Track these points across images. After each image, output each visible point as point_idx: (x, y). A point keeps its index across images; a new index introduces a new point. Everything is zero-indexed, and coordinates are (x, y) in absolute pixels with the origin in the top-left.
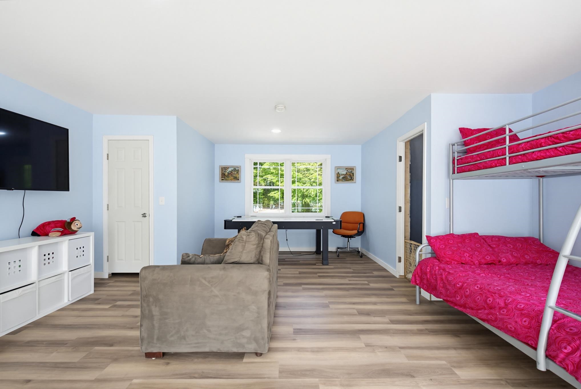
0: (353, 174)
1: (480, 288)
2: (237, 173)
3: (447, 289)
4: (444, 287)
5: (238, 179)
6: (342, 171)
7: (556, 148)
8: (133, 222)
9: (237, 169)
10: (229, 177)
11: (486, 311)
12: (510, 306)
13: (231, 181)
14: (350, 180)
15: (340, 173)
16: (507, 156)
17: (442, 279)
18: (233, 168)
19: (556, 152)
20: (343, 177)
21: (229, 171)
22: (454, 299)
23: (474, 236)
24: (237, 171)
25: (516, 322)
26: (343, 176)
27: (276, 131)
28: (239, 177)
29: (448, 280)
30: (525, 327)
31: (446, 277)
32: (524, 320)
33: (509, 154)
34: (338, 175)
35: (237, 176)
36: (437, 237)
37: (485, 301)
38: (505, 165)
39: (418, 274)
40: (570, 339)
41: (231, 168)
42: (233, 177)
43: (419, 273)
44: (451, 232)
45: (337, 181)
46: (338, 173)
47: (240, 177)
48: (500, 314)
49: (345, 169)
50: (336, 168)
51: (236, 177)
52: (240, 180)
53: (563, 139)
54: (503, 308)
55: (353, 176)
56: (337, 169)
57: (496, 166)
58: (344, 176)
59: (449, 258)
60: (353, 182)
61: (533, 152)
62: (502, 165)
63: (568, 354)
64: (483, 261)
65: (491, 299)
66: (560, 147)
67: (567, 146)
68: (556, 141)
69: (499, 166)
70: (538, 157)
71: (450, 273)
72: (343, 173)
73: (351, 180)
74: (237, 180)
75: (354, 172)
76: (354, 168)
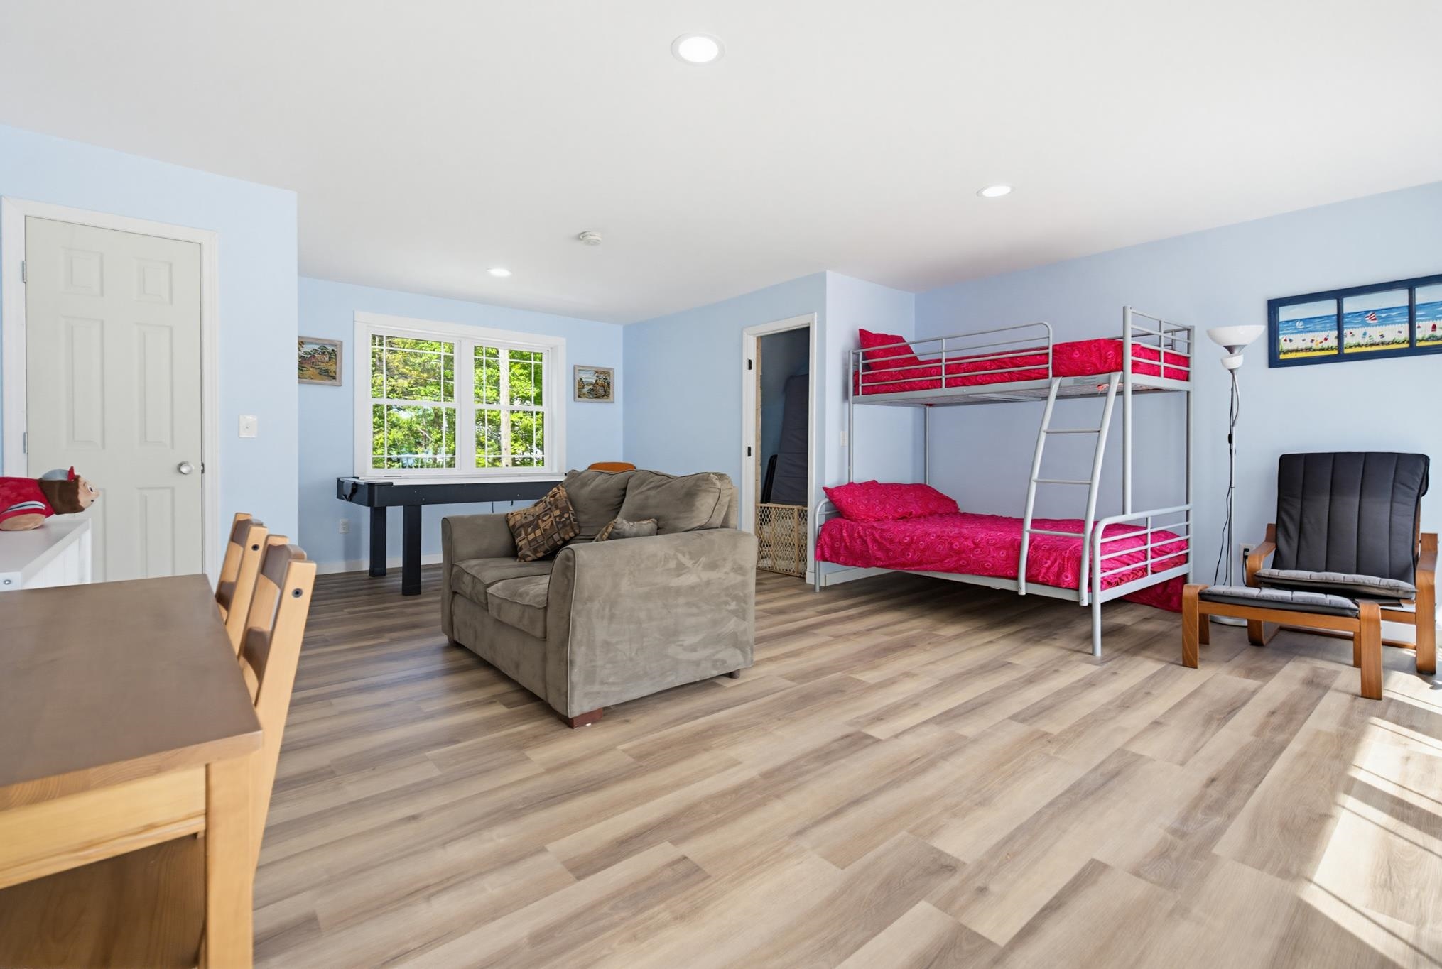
0: (609, 384)
1: (937, 537)
2: (330, 358)
3: (888, 550)
4: (881, 547)
5: (334, 378)
6: (587, 375)
7: (1001, 373)
8: (140, 489)
9: (330, 349)
10: (304, 369)
11: (954, 559)
12: (981, 545)
13: (312, 381)
14: (603, 396)
15: (584, 380)
16: (944, 376)
17: (875, 540)
18: (316, 344)
19: (1002, 377)
20: (590, 390)
21: (306, 353)
22: (903, 559)
23: (873, 485)
24: (330, 353)
25: (994, 557)
26: (589, 388)
27: (500, 272)
28: (335, 372)
29: (886, 539)
30: (1003, 560)
31: (881, 537)
32: (1001, 552)
33: (946, 374)
34: (581, 383)
35: (332, 368)
36: (839, 489)
37: (951, 548)
38: (941, 387)
39: (825, 543)
40: (1047, 554)
41: (311, 343)
42: (318, 371)
43: (827, 542)
44: (851, 481)
45: (579, 397)
46: (581, 379)
47: (341, 369)
48: (974, 555)
49: (594, 372)
50: (577, 368)
51: (327, 371)
52: (340, 381)
53: (1010, 364)
54: (975, 548)
55: (609, 387)
56: (579, 370)
57: (928, 389)
58: (591, 387)
59: (864, 515)
60: (608, 400)
61: (977, 375)
62: (935, 388)
63: (1050, 567)
64: (896, 515)
65: (957, 544)
66: (1006, 373)
67: (1013, 372)
68: (1002, 365)
69: (932, 388)
70: (983, 381)
71: (884, 530)
72: (589, 380)
73: (605, 397)
74: (330, 380)
75: (611, 381)
76: (611, 372)
